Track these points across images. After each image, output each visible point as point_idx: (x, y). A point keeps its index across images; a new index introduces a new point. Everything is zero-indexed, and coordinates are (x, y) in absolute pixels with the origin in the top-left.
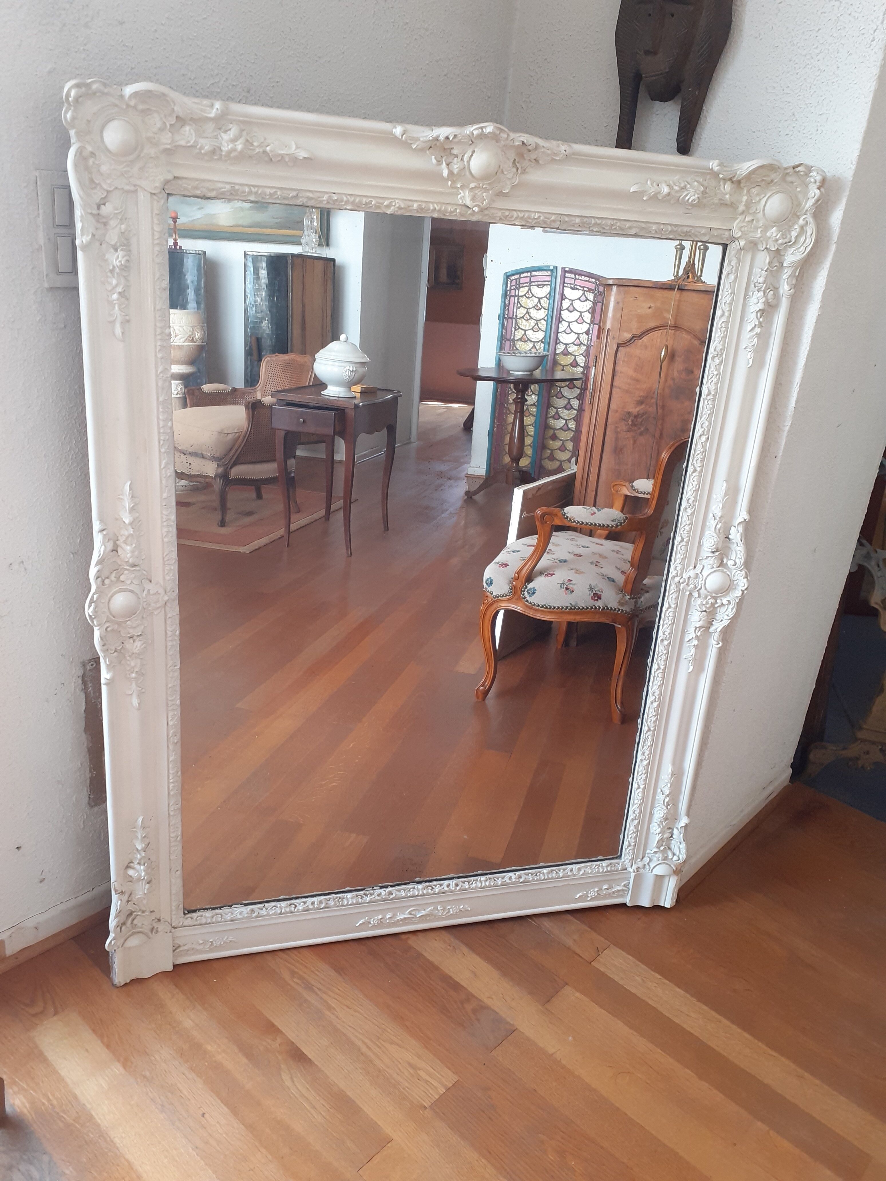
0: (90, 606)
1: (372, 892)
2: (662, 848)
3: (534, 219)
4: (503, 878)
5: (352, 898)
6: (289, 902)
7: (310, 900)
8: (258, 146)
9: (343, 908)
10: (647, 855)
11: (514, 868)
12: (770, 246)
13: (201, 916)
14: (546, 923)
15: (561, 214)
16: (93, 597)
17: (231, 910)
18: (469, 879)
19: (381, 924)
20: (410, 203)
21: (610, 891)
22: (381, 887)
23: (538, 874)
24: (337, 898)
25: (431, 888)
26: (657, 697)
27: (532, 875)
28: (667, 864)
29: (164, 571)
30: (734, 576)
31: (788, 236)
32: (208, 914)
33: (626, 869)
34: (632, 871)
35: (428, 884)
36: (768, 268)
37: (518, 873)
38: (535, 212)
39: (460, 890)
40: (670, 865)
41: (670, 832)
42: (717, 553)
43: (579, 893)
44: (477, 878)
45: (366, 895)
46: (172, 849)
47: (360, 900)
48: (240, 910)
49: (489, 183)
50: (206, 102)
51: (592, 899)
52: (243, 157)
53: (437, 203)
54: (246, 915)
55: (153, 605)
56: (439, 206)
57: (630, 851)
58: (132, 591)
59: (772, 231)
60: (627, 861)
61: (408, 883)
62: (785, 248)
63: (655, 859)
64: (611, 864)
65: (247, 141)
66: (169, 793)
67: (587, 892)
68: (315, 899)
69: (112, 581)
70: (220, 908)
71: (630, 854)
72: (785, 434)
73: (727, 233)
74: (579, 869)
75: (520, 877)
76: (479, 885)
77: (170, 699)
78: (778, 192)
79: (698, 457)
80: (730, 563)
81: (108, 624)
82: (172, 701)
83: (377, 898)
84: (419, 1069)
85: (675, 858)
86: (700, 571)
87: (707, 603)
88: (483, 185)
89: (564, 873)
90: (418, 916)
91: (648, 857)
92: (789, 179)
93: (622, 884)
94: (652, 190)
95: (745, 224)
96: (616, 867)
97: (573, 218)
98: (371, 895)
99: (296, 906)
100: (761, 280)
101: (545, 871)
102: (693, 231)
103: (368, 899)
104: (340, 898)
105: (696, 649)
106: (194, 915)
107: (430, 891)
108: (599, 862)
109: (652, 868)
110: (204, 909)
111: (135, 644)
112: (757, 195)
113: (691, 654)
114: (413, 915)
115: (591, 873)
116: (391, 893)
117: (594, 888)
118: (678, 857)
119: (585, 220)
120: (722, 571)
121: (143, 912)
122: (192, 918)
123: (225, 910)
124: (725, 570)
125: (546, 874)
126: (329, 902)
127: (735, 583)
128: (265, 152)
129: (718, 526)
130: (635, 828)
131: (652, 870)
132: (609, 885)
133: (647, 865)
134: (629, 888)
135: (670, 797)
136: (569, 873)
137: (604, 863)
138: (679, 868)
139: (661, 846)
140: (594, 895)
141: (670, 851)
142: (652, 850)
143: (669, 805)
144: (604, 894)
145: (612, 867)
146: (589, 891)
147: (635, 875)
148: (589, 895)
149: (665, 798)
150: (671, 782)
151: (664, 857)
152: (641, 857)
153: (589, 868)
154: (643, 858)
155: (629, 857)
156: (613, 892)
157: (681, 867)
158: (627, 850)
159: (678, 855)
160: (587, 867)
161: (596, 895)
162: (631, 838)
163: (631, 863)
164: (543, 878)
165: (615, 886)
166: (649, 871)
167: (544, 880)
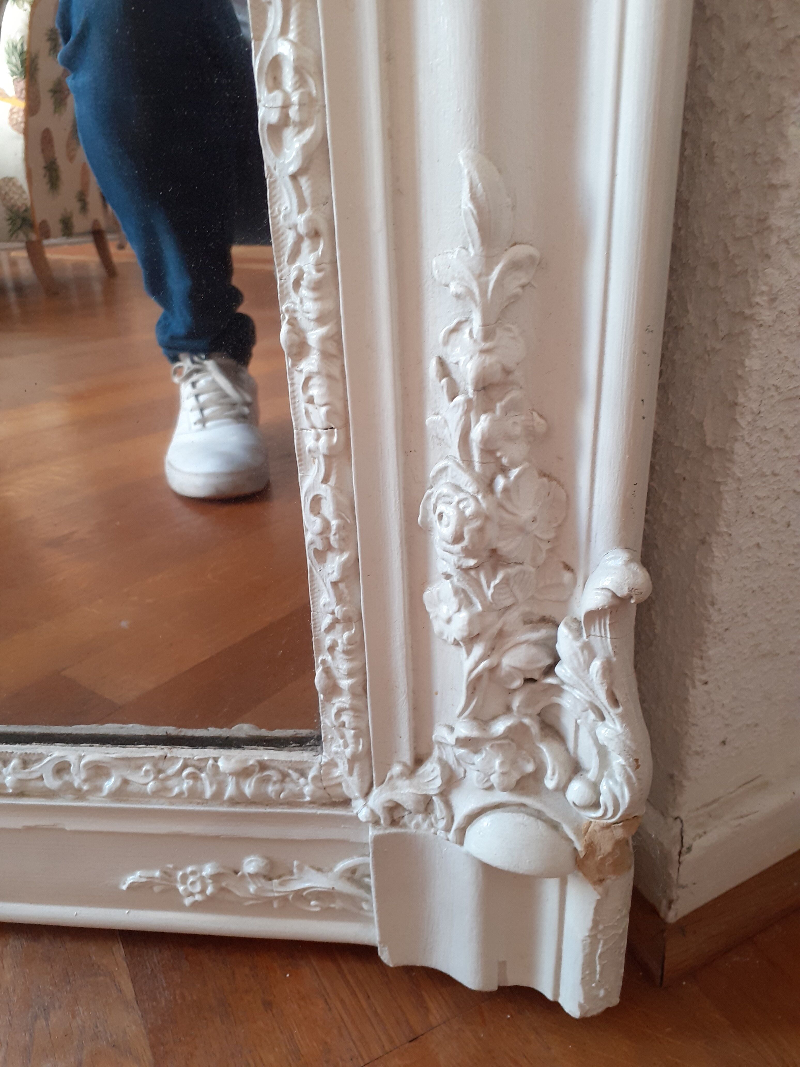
2: (500, 727)
10: (436, 752)
21: (279, 886)
28: (539, 815)
33: (346, 802)
34: (363, 814)
40: (555, 826)
41: (536, 643)
43: (132, 870)
51: (196, 907)
57: (345, 718)
60: (341, 770)
63: (473, 776)
64: (263, 766)
67: (168, 875)
71: (350, 733)
85: (577, 789)
89: (23, 774)
91: (441, 760)
93: (340, 866)
96: (289, 786)
108: (210, 752)
109: (459, 819)
115: (157, 794)
117: (201, 861)
118: (595, 787)
130: (340, 600)
131: (462, 831)
132: (267, 858)
133: (438, 803)
134: (367, 888)
135: (506, 411)
136: (51, 783)
137: (228, 758)
138: (606, 847)
139: (495, 718)
140: (203, 892)
141: (556, 746)
142: (452, 729)
143: (504, 470)
144: (256, 897)
145: (266, 780)
146: (176, 869)
147: (378, 840)
148: (181, 888)
149: (467, 413)
150: (483, 292)
151: (516, 776)
152: (406, 756)
153: (147, 772)
154: (419, 761)
155: (346, 745)
156: (299, 894)
157: (619, 844)
158: (334, 711)
159: (592, 775)
160: (139, 767)
161: (209, 891)
162: (332, 649)
163: (361, 776)
165: (300, 868)
166: (448, 830)
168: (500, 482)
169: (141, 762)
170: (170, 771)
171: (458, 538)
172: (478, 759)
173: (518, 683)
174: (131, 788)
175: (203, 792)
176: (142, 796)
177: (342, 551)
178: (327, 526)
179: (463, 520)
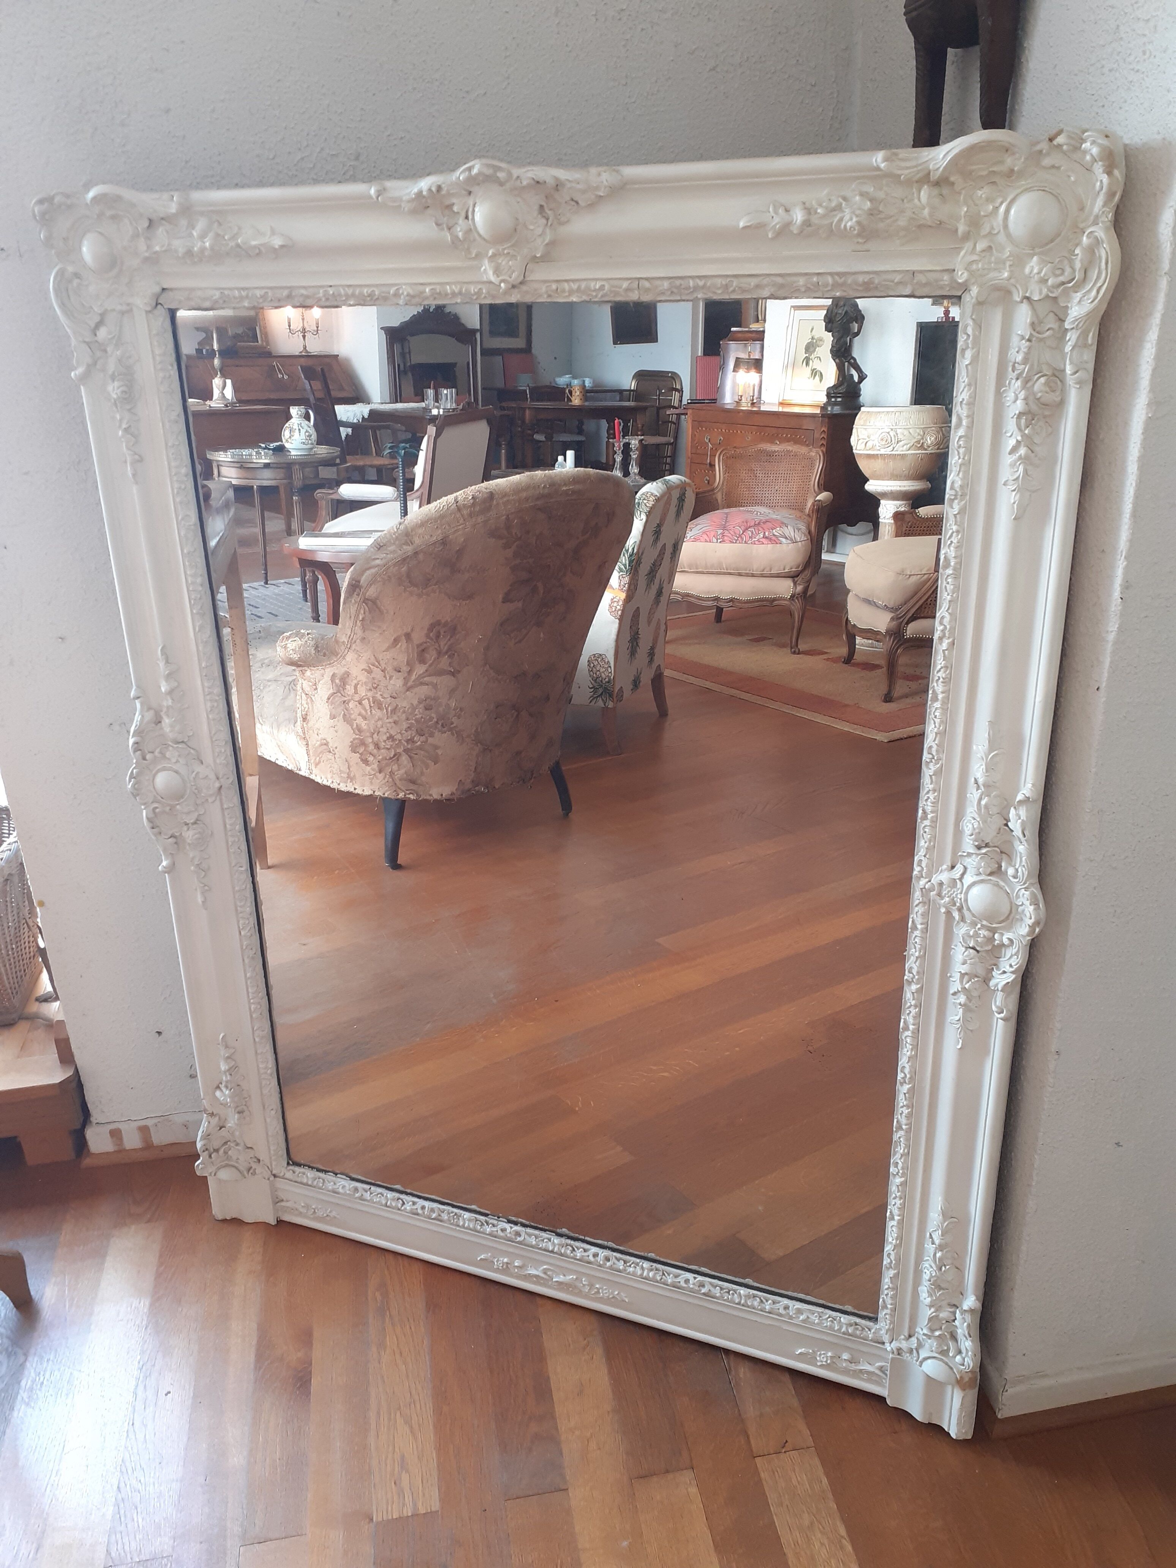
0: (130, 781)
1: (495, 1222)
2: (937, 1333)
3: (595, 290)
4: (676, 1276)
5: (470, 1220)
6: (397, 1195)
7: (421, 1202)
8: (230, 239)
9: (458, 1228)
10: (914, 1334)
11: (703, 1269)
12: (1031, 293)
13: (304, 1174)
14: (743, 1371)
15: (639, 279)
16: (132, 772)
17: (334, 1178)
18: (628, 1258)
19: (506, 1269)
20: (421, 288)
21: (853, 1367)
22: (509, 1222)
23: (731, 1292)
24: (452, 1212)
25: (570, 1248)
26: (908, 1076)
27: (721, 1289)
28: (947, 1364)
29: (213, 752)
30: (1018, 897)
31: (1068, 271)
32: (311, 1174)
33: (883, 1343)
34: (889, 1349)
35: (569, 1241)
36: (1031, 334)
37: (700, 1278)
38: (596, 280)
39: (611, 1268)
40: (951, 1368)
41: (950, 1312)
42: (984, 851)
43: (801, 1348)
44: (638, 1260)
45: (488, 1224)
46: (264, 1082)
47: (479, 1227)
48: (343, 1182)
49: (512, 246)
50: (166, 196)
51: (822, 1366)
52: (216, 256)
53: (455, 283)
54: (348, 1192)
55: (204, 791)
56: (459, 287)
57: (887, 1316)
58: (177, 772)
59: (1031, 264)
60: (883, 1332)
61: (545, 1230)
62: (1066, 293)
63: (927, 1346)
64: (856, 1324)
65: (218, 235)
66: (251, 1016)
67: (814, 1353)
68: (427, 1204)
69: (155, 757)
70: (326, 1172)
71: (888, 1322)
72: (1109, 647)
73: (946, 277)
74: (799, 1311)
75: (702, 1285)
76: (639, 1272)
77: (239, 904)
78: (1027, 190)
79: (940, 674)
80: (1011, 871)
81: (156, 805)
82: (241, 907)
83: (501, 1234)
84: (407, 1471)
85: (958, 1358)
86: (958, 876)
87: (976, 935)
88: (504, 249)
89: (773, 1306)
90: (554, 1280)
91: (917, 1338)
92: (1046, 162)
93: (877, 1364)
94: (777, 219)
95: (975, 257)
96: (865, 1333)
97: (658, 283)
98: (494, 1225)
99: (404, 1203)
100: (1019, 358)
101: (743, 1291)
102: (876, 281)
103: (488, 1229)
104: (456, 1214)
105: (964, 1010)
106: (297, 1169)
107: (569, 1252)
108: (838, 1314)
109: (921, 1358)
110: (309, 1167)
111: (189, 832)
112: (989, 200)
113: (957, 1018)
114: (549, 1276)
115: (817, 1324)
116: (518, 1234)
117: (827, 1351)
118: (964, 1359)
119: (678, 282)
120: (997, 885)
121: (237, 1144)
122: (294, 1172)
123: (328, 1177)
124: (1002, 883)
125: (743, 1297)
126: (442, 1215)
127: (1020, 909)
128: (238, 246)
129: (983, 802)
130: (891, 1282)
131: (921, 1363)
132: (852, 1355)
133: (915, 1351)
134: (886, 1375)
135: (946, 1252)
136: (782, 1311)
137: (844, 1318)
138: (967, 1379)
139: (936, 1330)
140: (826, 1362)
141: (955, 1343)
142: (922, 1329)
143: (945, 1266)
144: (845, 1368)
145: (857, 1329)
146: (818, 1351)
147: (892, 1359)
148: (818, 1358)
149: (936, 1250)
150: (942, 1227)
151: (941, 1350)
152: (906, 1334)
153: (816, 1316)
154: (910, 1336)
155: (886, 1325)
156: (861, 1370)
157: (970, 1379)
158: (884, 1313)
159: (964, 1355)
160: (814, 1314)
161: (829, 1362)
162: (887, 1295)
163: (890, 1335)
164: (737, 1301)
165: (863, 1361)
166: (917, 1361)
167: (739, 1304)
168: (943, 1268)
169: (814, 1312)
170: (824, 1318)
171: (930, 1281)
172: (929, 1341)
173: (944, 1322)
174: (809, 1320)
175: (834, 1327)
176: (813, 1323)
177: (894, 1270)
178: (891, 1262)
179: (931, 1276)
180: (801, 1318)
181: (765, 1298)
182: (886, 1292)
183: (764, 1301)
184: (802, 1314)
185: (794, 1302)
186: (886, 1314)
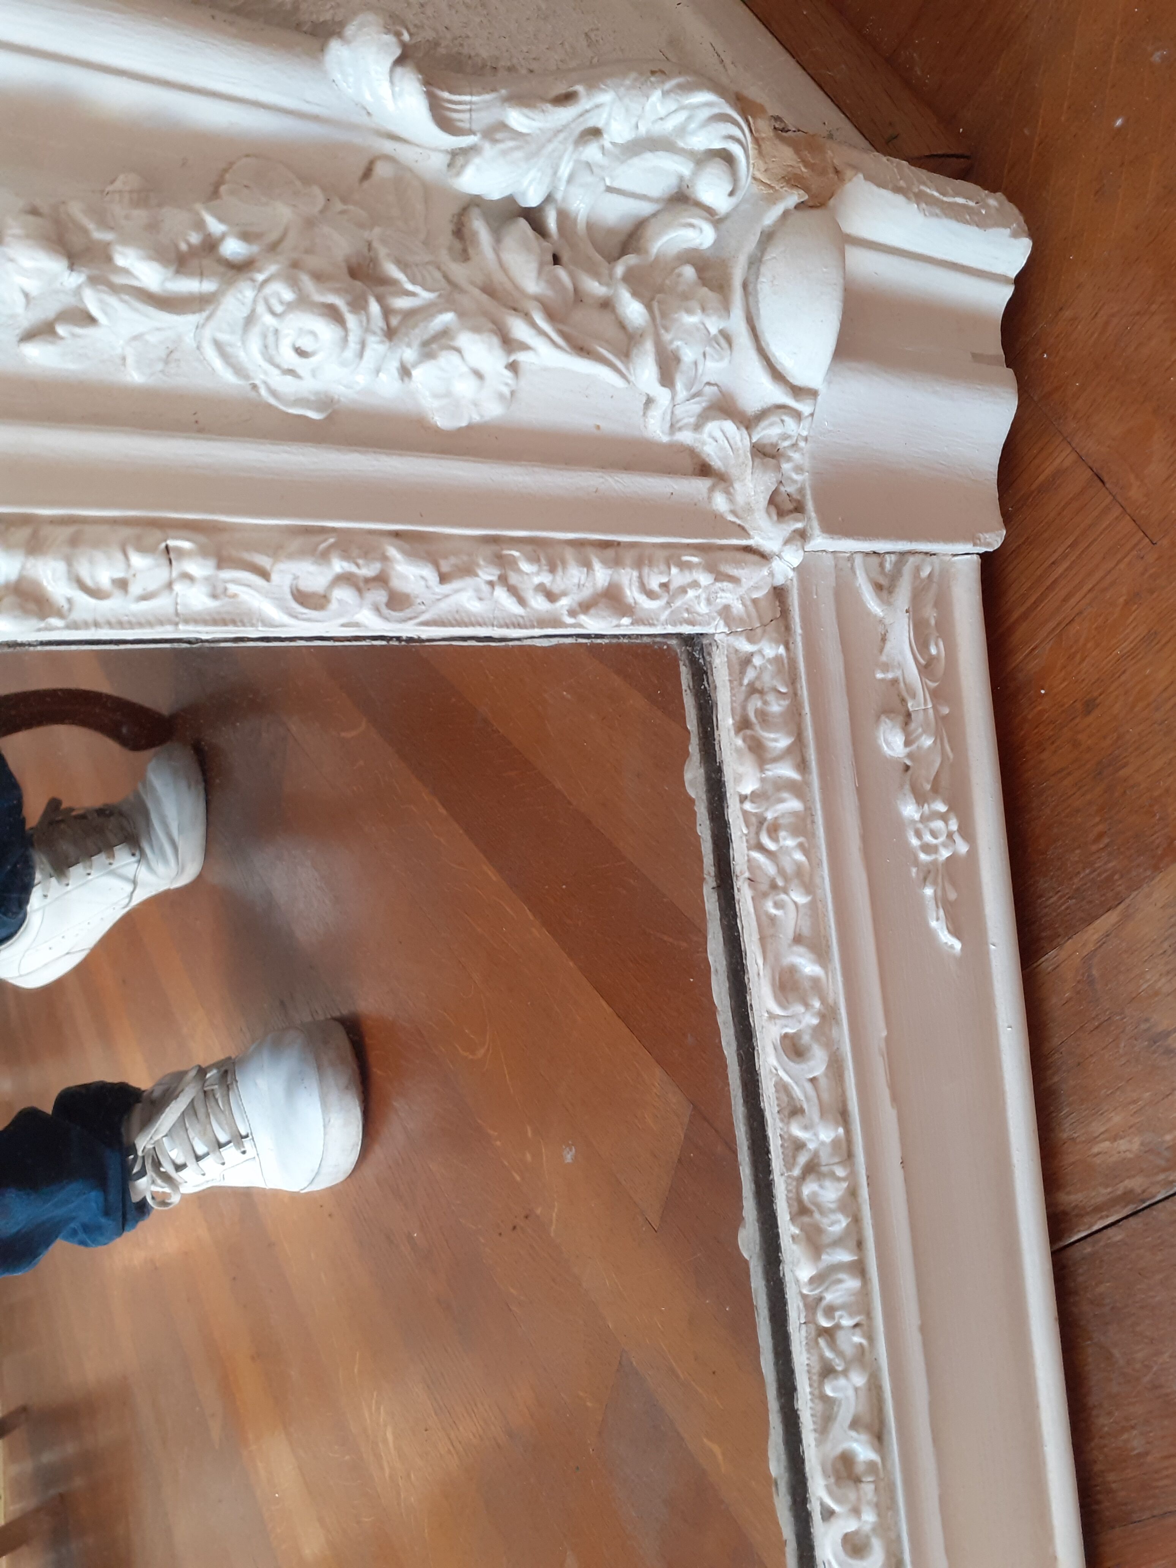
10: (686, 437)
21: (918, 706)
23: (825, 1323)
27: (827, 1371)
28: (755, 262)
33: (779, 593)
34: (793, 557)
40: (767, 238)
41: (498, 239)
43: (931, 935)
51: (967, 831)
57: (656, 587)
60: (733, 597)
63: (713, 369)
64: (743, 725)
67: (928, 874)
71: (677, 578)
74: (788, 987)
75: (845, 1471)
89: (812, 1111)
91: (698, 427)
93: (873, 604)
96: (768, 680)
108: (734, 813)
109: (780, 396)
115: (809, 888)
117: (899, 825)
118: (700, 160)
125: (827, 1260)
130: (468, 571)
131: (797, 391)
132: (878, 718)
133: (758, 432)
135: (104, 223)
136: (818, 1063)
137: (738, 779)
138: (786, 156)
139: (622, 325)
140: (944, 817)
141: (650, 231)
142: (649, 401)
143: (211, 242)
144: (938, 736)
145: (763, 716)
146: (916, 862)
148: (945, 854)
151: (704, 292)
152: (699, 486)
153: (778, 905)
154: (704, 470)
155: (695, 584)
159: (685, 168)
160: (773, 919)
161: (942, 808)
162: (550, 596)
163: (738, 564)
164: (852, 1283)
165: (886, 668)
166: (798, 416)
167: (859, 1269)
168: (233, 248)
169: (764, 918)
170: (770, 869)
171: (334, 314)
172: (687, 357)
173: (562, 275)
174: (806, 931)
175: (795, 814)
176: (814, 908)
177: (385, 558)
178: (345, 579)
180: (809, 968)
181: (789, 1164)
182: (539, 603)
183: (803, 1159)
184: (793, 970)
185: (758, 1019)
186: (650, 595)
